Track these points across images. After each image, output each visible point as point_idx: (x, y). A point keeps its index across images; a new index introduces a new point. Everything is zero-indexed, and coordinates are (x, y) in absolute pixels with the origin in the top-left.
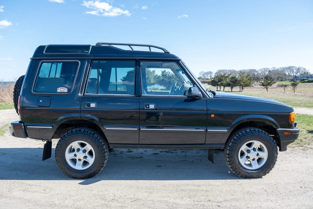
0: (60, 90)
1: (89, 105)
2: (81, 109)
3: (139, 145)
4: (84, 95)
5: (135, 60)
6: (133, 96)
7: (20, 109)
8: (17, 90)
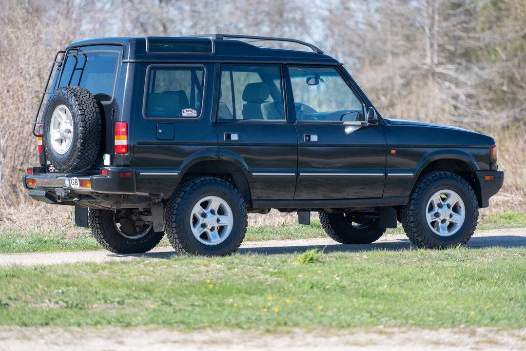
0: (185, 113)
1: (229, 137)
2: (218, 144)
3: (293, 201)
4: (218, 121)
5: (281, 65)
6: (285, 123)
7: (128, 145)
8: (86, 114)
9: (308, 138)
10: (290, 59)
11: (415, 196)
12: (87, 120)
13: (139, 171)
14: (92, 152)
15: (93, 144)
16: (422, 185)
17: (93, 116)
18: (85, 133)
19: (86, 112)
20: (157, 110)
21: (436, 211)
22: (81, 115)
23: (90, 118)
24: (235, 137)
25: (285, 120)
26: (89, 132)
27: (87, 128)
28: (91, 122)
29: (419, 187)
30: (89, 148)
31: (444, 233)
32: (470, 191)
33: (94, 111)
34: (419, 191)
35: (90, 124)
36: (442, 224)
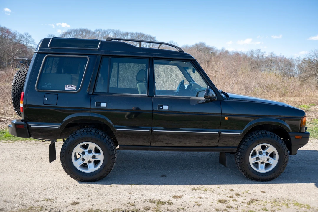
0: (68, 87)
1: (99, 105)
2: (90, 109)
3: (150, 147)
4: (94, 93)
5: (148, 58)
6: (146, 96)
7: (23, 107)
8: (16, 85)
9: (161, 107)
10: (156, 55)
11: (242, 147)
13: (30, 125)
16: (248, 140)
18: (14, 97)
21: (257, 156)
22: (13, 85)
24: (103, 105)
25: (146, 95)
27: (15, 94)
29: (246, 141)
30: (18, 106)
31: (261, 169)
32: (283, 145)
34: (245, 144)
35: (17, 91)
36: (261, 164)
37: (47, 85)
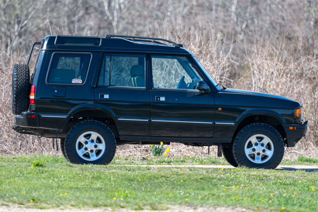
0: (75, 81)
1: (102, 96)
2: (94, 100)
3: (148, 137)
4: (97, 87)
5: (146, 54)
6: (144, 89)
7: (34, 99)
8: (18, 80)
9: (158, 99)
10: (153, 51)
11: (237, 137)
12: (19, 84)
13: (41, 115)
14: (23, 103)
15: (22, 98)
16: (242, 131)
17: (23, 81)
18: (17, 91)
19: (19, 79)
20: (55, 79)
21: (253, 147)
22: (16, 80)
23: (21, 83)
24: (106, 96)
25: (145, 88)
26: (19, 91)
27: (18, 89)
28: (21, 85)
29: (240, 132)
30: (20, 100)
31: (258, 161)
32: (278, 135)
33: (24, 79)
34: (240, 134)
35: (20, 86)
36: (257, 156)
37: (56, 79)
